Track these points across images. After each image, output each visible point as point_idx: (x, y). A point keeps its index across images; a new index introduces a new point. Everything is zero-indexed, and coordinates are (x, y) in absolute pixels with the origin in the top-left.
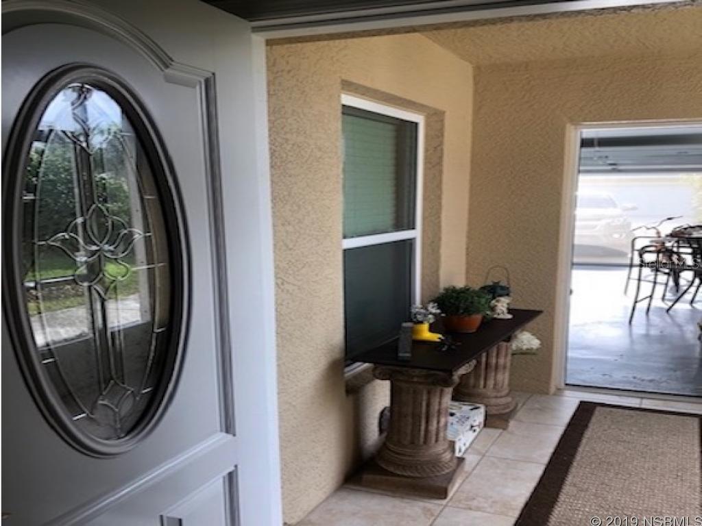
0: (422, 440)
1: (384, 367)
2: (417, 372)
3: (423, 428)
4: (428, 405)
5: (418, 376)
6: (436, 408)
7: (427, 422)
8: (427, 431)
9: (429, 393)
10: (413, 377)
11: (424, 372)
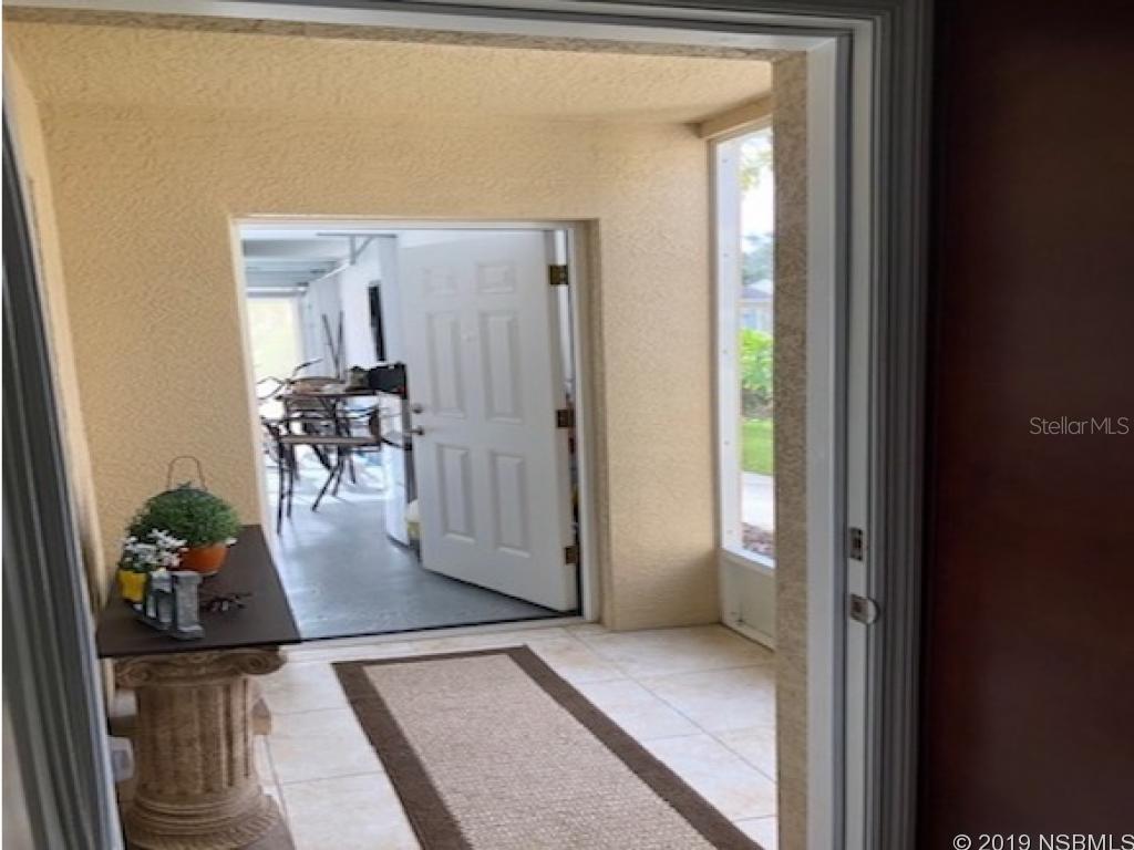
0: (225, 779)
1: (137, 659)
2: (204, 656)
3: (224, 757)
4: (228, 714)
5: (205, 664)
6: (241, 713)
7: (230, 744)
8: (231, 760)
9: (228, 690)
10: (198, 667)
11: (216, 654)
